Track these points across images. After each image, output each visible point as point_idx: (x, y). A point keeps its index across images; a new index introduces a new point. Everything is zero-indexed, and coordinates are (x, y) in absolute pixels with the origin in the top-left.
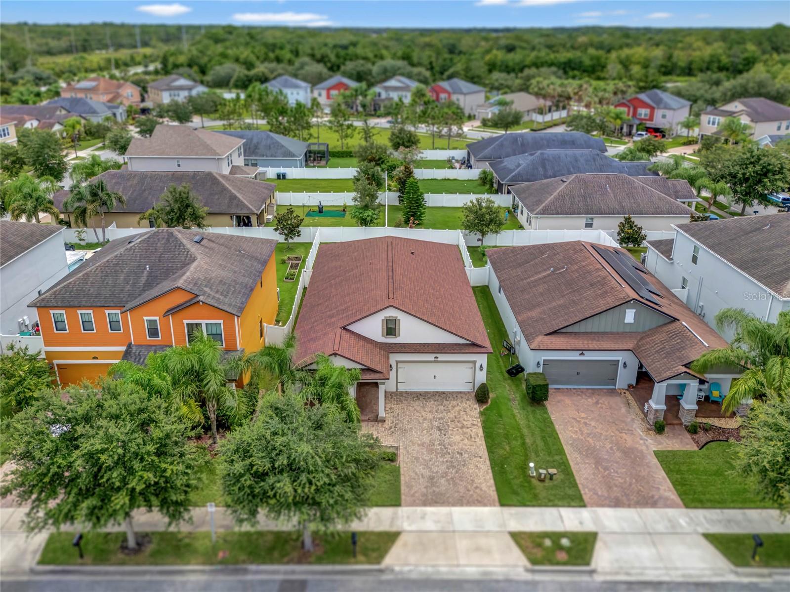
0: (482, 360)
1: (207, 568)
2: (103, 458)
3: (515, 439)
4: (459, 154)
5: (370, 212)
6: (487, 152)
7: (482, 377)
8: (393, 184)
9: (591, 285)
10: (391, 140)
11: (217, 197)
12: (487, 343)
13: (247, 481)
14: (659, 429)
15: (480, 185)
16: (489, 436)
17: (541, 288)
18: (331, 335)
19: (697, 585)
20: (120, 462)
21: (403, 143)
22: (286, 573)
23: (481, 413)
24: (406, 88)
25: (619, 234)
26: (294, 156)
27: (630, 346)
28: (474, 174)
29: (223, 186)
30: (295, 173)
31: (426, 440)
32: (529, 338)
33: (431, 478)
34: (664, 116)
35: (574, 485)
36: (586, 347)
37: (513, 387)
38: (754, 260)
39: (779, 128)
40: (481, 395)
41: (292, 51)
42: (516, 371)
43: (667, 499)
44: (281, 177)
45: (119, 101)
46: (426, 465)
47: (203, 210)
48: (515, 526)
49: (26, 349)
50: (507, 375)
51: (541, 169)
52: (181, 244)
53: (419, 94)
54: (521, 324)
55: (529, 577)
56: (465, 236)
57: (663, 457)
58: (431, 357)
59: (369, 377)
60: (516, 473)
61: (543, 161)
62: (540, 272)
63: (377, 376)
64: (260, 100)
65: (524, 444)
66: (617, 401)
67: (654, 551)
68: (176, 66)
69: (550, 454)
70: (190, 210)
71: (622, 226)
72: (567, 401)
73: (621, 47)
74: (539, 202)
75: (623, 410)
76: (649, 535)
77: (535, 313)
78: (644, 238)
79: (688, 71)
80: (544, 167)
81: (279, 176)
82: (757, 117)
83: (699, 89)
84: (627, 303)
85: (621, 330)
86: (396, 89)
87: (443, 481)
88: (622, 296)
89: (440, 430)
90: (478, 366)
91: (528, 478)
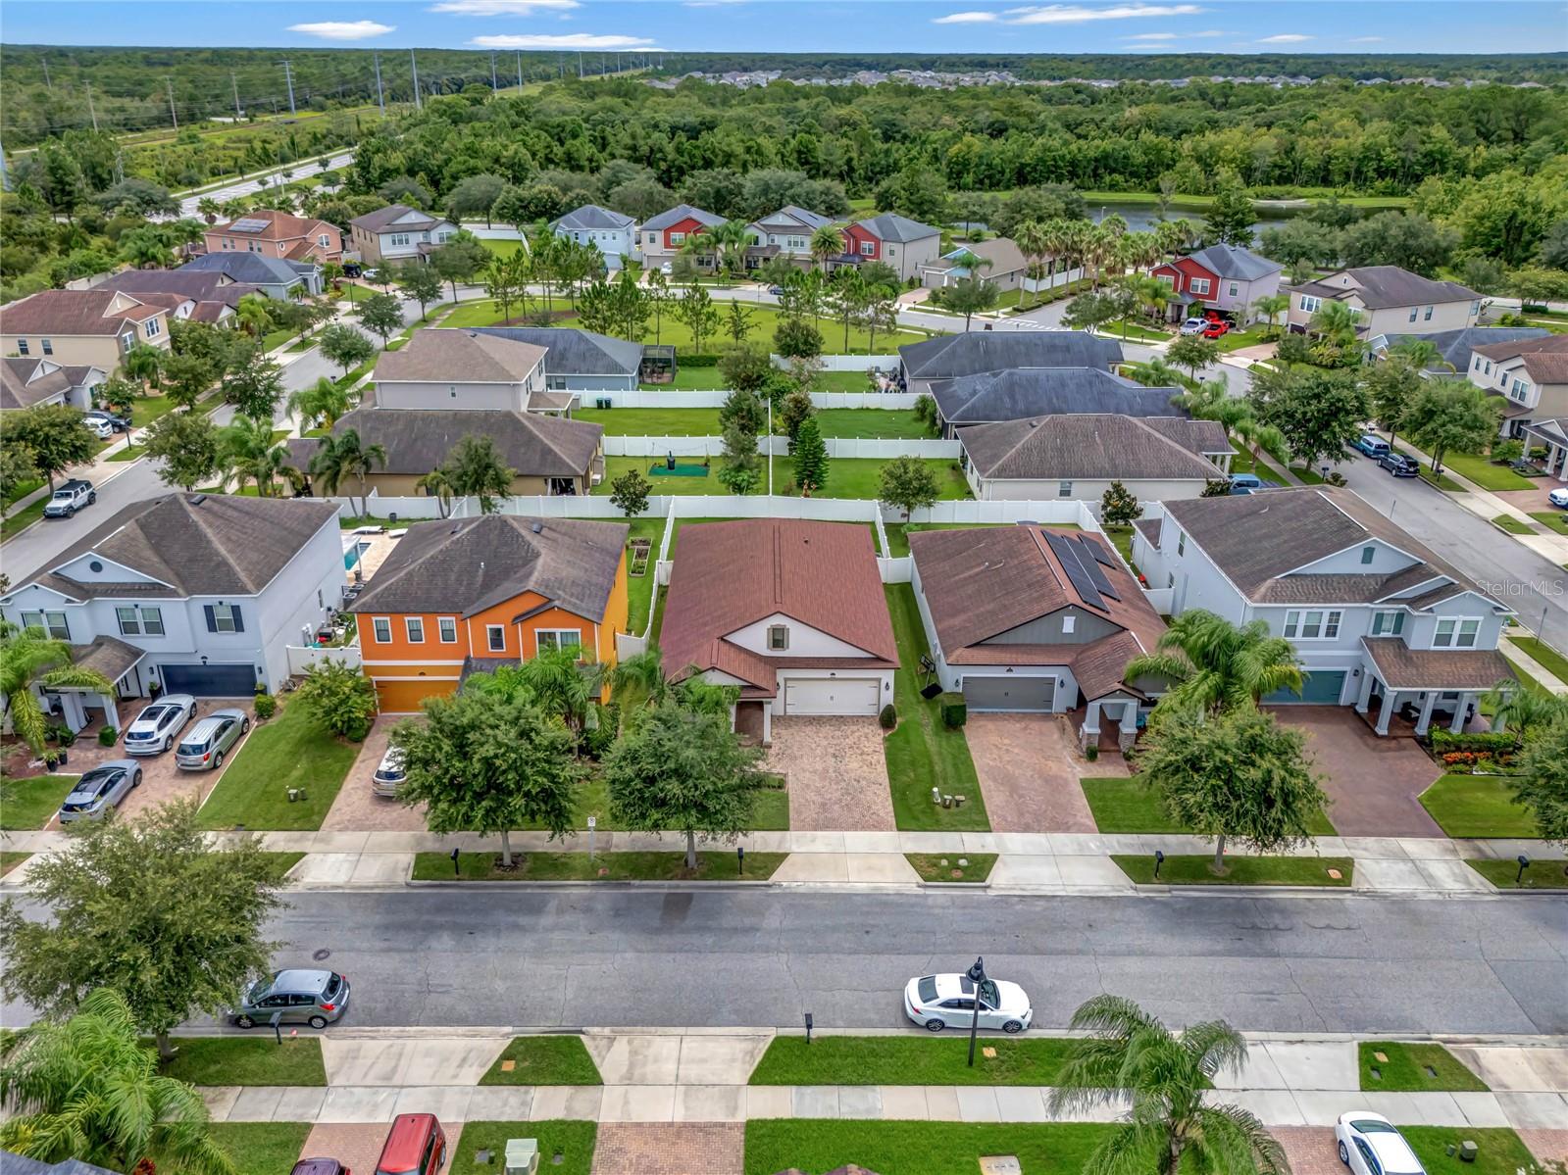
0: (888, 677)
1: (589, 883)
2: (498, 762)
3: (923, 766)
4: (889, 362)
5: (744, 475)
6: (929, 364)
7: (888, 697)
8: (780, 422)
9: (1029, 586)
10: (777, 339)
11: (523, 450)
12: (895, 657)
13: (638, 784)
14: (1092, 755)
15: (916, 420)
16: (892, 763)
17: (970, 589)
18: (706, 647)
19: (1092, 898)
20: (513, 767)
21: (797, 346)
22: (670, 887)
23: (885, 739)
24: (804, 229)
25: (1104, 507)
26: (623, 370)
27: (1068, 660)
28: (908, 400)
29: (530, 432)
30: (626, 398)
31: (819, 766)
32: (947, 652)
33: (823, 805)
34: (1233, 292)
35: (984, 812)
36: (1014, 662)
37: (928, 711)
38: (1238, 554)
39: (1413, 318)
40: (887, 719)
41: (593, 141)
42: (932, 692)
43: (1083, 825)
44: (604, 405)
45: (309, 254)
46: (818, 792)
47: (509, 472)
48: (911, 849)
49: (344, 662)
50: (921, 697)
51: (1007, 400)
52: (519, 535)
53: (826, 243)
54: (940, 634)
55: (921, 891)
56: (884, 510)
57: (1088, 785)
58: (826, 674)
59: (752, 696)
60: (918, 799)
61: (1012, 387)
62: (972, 567)
63: (763, 694)
64: (556, 260)
65: (931, 770)
66: (1051, 726)
67: (1055, 870)
68: (387, 173)
69: (960, 780)
70: (491, 472)
71: (1108, 497)
72: (991, 726)
73: (1201, 131)
74: (995, 458)
75: (1056, 736)
76: (1054, 857)
77: (957, 621)
78: (1138, 513)
79: (1323, 177)
80: (1012, 397)
81: (600, 404)
82: (1377, 300)
83: (1308, 234)
84: (1065, 608)
85: (1059, 642)
86: (784, 230)
87: (836, 807)
88: (1059, 600)
89: (836, 757)
90: (883, 685)
91: (932, 805)
